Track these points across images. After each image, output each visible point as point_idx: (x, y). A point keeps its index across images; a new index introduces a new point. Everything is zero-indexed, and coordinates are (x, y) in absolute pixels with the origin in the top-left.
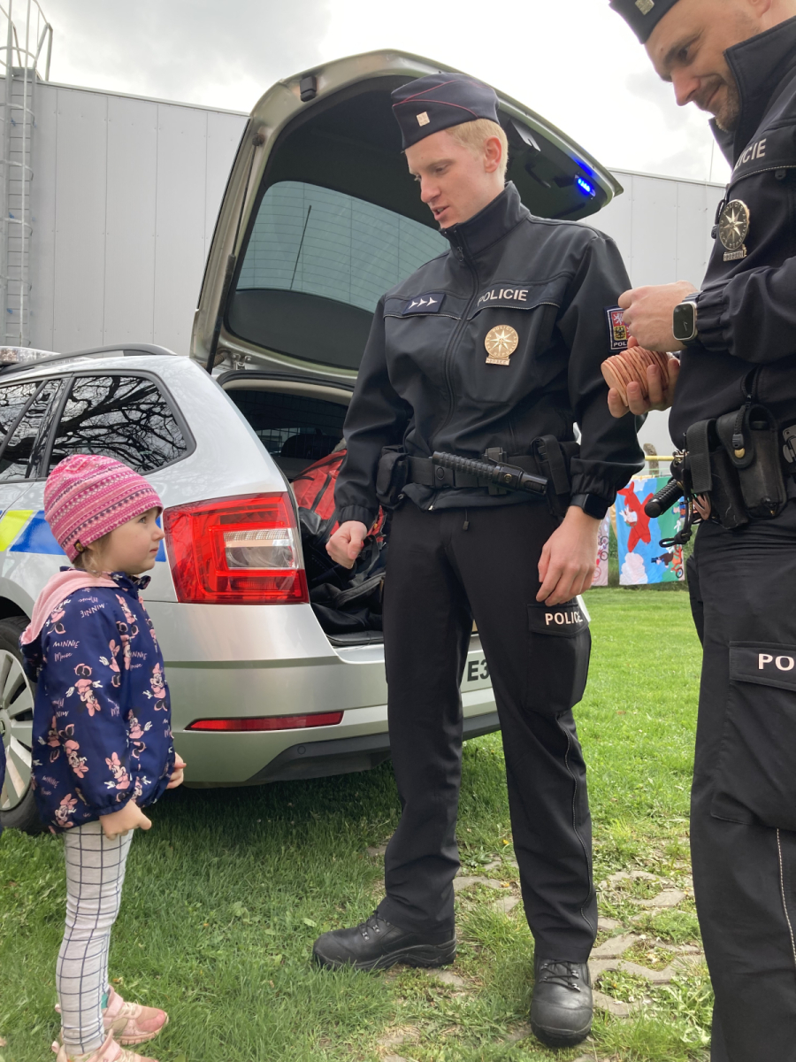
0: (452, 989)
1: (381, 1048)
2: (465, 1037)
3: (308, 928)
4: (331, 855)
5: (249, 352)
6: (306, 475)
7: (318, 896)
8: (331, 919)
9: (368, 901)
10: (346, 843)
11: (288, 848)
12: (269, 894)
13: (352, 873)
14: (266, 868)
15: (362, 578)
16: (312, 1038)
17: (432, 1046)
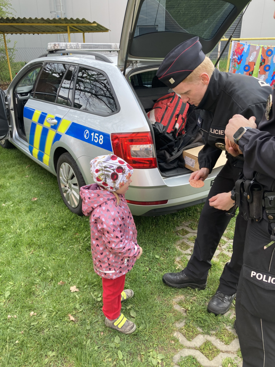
1: (174, 302)
2: (197, 301)
3: (156, 258)
4: (165, 231)
5: (139, 60)
6: (159, 106)
7: (160, 246)
8: (163, 255)
9: (174, 249)
10: (170, 226)
11: (152, 227)
12: (146, 245)
13: (170, 239)
14: (146, 235)
15: (176, 151)
16: (156, 297)
17: (188, 303)
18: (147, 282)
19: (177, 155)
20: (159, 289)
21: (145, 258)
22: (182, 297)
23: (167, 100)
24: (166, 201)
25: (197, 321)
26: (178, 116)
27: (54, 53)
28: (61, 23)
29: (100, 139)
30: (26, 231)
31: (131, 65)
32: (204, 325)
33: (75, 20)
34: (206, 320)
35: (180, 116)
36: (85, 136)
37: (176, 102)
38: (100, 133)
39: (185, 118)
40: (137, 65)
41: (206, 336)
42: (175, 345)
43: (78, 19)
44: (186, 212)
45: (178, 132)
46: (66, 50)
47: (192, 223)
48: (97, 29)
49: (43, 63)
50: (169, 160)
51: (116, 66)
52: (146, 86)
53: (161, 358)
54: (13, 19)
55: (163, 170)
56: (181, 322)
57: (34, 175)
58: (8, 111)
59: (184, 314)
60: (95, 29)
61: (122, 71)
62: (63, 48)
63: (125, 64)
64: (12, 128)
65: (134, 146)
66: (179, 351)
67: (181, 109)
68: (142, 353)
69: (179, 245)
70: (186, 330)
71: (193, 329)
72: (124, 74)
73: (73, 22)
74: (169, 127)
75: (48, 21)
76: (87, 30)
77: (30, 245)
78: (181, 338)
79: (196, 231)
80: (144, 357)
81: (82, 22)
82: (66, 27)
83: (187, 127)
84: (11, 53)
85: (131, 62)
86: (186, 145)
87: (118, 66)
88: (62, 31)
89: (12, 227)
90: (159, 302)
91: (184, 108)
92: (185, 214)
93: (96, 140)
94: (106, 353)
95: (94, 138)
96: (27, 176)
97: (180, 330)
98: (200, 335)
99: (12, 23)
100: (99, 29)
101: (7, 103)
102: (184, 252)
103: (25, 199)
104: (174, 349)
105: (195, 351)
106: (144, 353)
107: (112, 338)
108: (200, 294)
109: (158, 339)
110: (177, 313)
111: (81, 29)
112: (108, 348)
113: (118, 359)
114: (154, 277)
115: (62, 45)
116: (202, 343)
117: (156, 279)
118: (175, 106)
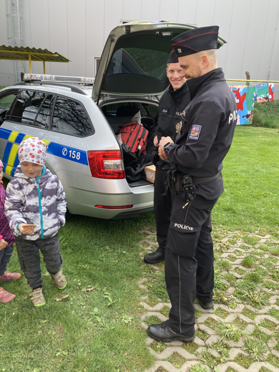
0: (156, 270)
1: (139, 283)
2: (157, 281)
3: (124, 253)
4: (130, 233)
5: (108, 94)
6: (125, 131)
7: (126, 245)
8: (129, 251)
9: (138, 247)
10: (134, 230)
11: (119, 231)
12: (115, 244)
13: (134, 239)
14: (114, 237)
15: (139, 167)
16: (125, 280)
17: (150, 283)
18: (117, 270)
19: (140, 170)
20: (127, 275)
21: (114, 254)
22: (146, 279)
23: (131, 127)
24: (132, 206)
25: (158, 294)
26: (140, 140)
28: (22, 51)
29: (78, 156)
31: (102, 97)
32: (162, 296)
33: (37, 50)
34: (164, 293)
35: (142, 140)
36: (63, 153)
37: (138, 128)
38: (77, 151)
39: (145, 142)
40: (107, 97)
41: (164, 303)
42: (141, 310)
43: (40, 49)
44: (147, 219)
45: (141, 152)
46: (42, 80)
47: (151, 228)
48: (57, 59)
49: (19, 91)
50: (134, 173)
51: (90, 97)
52: (113, 115)
53: (131, 319)
55: (129, 181)
56: (145, 295)
59: (148, 291)
60: (56, 59)
62: (38, 79)
63: (97, 97)
65: (107, 161)
66: (144, 314)
67: (142, 134)
68: (116, 317)
69: (141, 244)
70: (149, 301)
71: (154, 299)
72: (97, 104)
73: (34, 51)
74: (133, 148)
75: (10, 48)
76: (47, 59)
78: (146, 306)
79: (156, 233)
80: (118, 319)
81: (44, 52)
82: (28, 55)
83: (147, 148)
85: (103, 95)
86: (147, 162)
87: (93, 98)
88: (22, 58)
90: (127, 283)
91: (145, 134)
92: (146, 221)
93: (74, 156)
94: (88, 318)
95: (72, 155)
97: (145, 301)
98: (160, 303)
100: (61, 59)
102: (146, 249)
104: (141, 312)
105: (156, 312)
106: (117, 317)
107: (92, 309)
108: (159, 277)
109: (128, 307)
110: (142, 290)
111: (42, 58)
112: (90, 315)
113: (98, 322)
114: (122, 266)
115: (38, 76)
116: (161, 308)
117: (124, 268)
118: (137, 131)
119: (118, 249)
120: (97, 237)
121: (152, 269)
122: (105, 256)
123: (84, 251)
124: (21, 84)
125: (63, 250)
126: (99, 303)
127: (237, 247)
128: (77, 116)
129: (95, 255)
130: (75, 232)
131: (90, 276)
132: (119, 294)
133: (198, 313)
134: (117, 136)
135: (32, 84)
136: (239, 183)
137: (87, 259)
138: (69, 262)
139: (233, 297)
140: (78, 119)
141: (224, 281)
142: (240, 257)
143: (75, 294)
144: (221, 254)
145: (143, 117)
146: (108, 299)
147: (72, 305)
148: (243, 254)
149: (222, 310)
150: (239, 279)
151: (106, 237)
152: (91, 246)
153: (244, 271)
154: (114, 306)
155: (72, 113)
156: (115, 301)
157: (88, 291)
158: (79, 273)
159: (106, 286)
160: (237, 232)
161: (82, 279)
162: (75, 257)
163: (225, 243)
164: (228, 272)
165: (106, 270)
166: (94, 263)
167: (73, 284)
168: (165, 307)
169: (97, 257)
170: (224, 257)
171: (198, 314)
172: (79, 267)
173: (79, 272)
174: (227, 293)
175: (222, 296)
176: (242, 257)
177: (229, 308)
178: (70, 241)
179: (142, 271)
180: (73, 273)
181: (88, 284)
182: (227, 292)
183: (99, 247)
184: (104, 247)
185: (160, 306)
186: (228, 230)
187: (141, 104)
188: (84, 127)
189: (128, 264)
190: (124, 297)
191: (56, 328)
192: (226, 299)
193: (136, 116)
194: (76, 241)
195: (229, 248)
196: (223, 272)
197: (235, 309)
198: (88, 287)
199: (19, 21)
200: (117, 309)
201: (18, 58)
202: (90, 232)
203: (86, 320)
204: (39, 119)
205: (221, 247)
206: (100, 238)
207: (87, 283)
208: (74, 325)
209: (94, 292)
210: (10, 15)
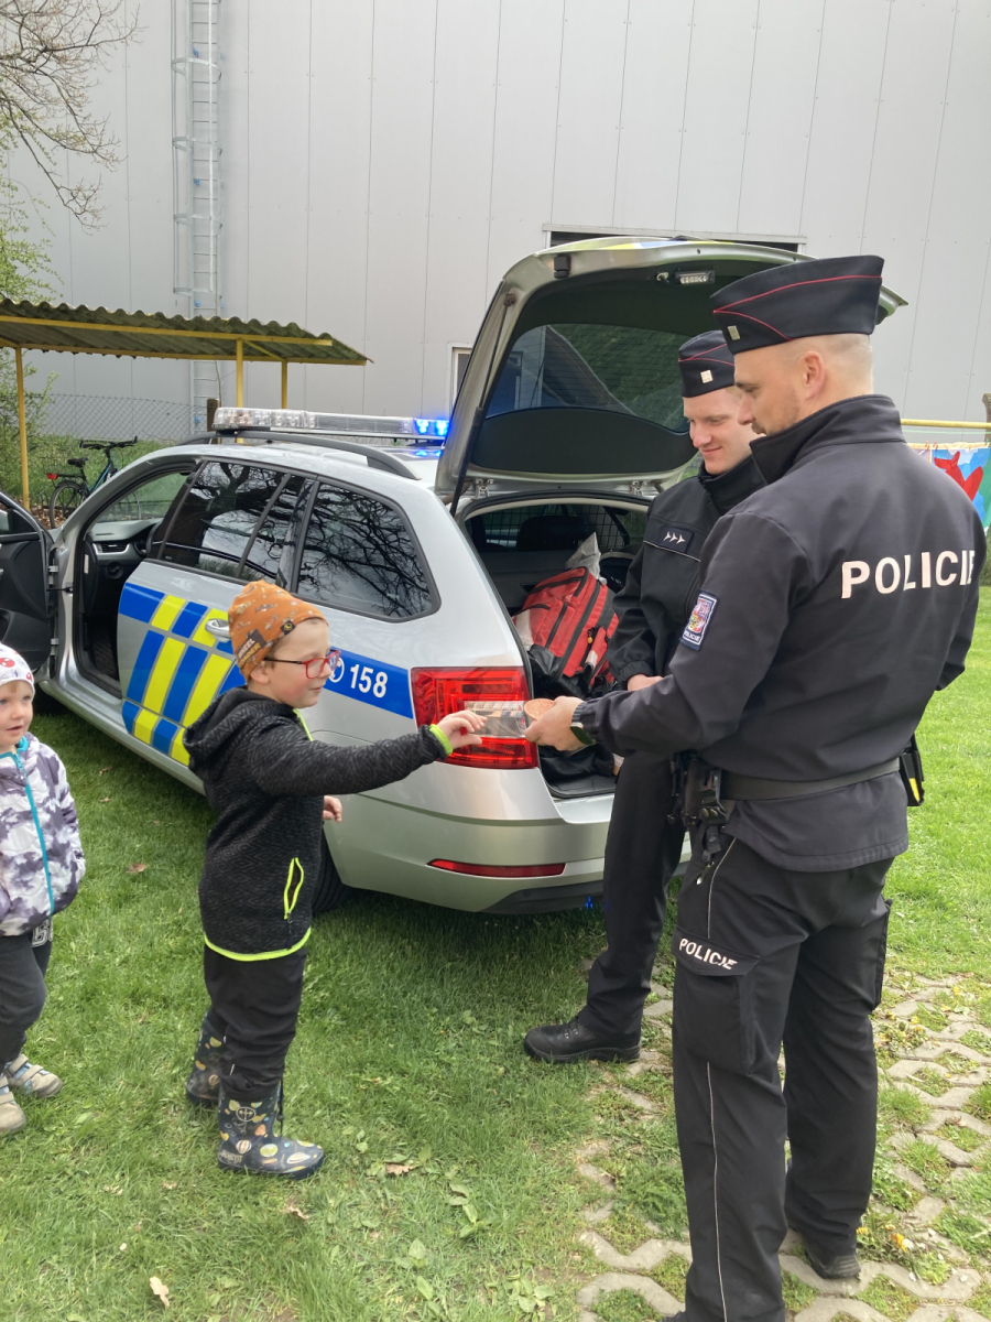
0: (641, 1111)
1: (578, 1158)
2: (646, 1156)
4: (550, 968)
5: (492, 476)
6: (542, 602)
7: (536, 1010)
10: (564, 955)
11: (511, 956)
12: (494, 1005)
14: (492, 978)
16: (526, 1143)
17: (619, 1160)
18: (499, 1104)
20: (533, 1123)
21: (492, 1042)
22: (604, 1146)
23: (564, 586)
24: (559, 868)
25: (645, 1204)
26: (594, 632)
27: (236, 436)
28: (217, 330)
29: (379, 683)
30: (118, 960)
31: (471, 488)
32: (664, 1215)
33: (265, 326)
34: (671, 1202)
35: (601, 634)
37: (590, 593)
38: (378, 667)
40: (487, 489)
41: (669, 1243)
42: (583, 1264)
43: (274, 325)
45: (595, 675)
46: (272, 429)
48: (328, 355)
49: (198, 461)
51: (430, 488)
53: (545, 1296)
54: (63, 308)
55: (552, 778)
56: (600, 1207)
57: (126, 798)
58: (55, 593)
59: (610, 1189)
60: (324, 355)
61: (446, 503)
62: (262, 424)
63: (453, 487)
64: (60, 647)
65: (476, 703)
66: (594, 1279)
67: (603, 612)
68: (488, 1285)
70: (612, 1229)
71: (633, 1224)
72: (453, 511)
73: (255, 329)
74: (570, 661)
75: (178, 323)
76: (295, 356)
77: (136, 998)
78: (600, 1248)
80: (495, 1293)
82: (235, 342)
84: (34, 410)
85: (472, 480)
87: (438, 490)
89: (73, 945)
90: (534, 1156)
94: (388, 1281)
95: (359, 681)
96: (107, 799)
97: (597, 1228)
98: (652, 1240)
99: (53, 319)
100: (339, 354)
101: (53, 569)
103: (107, 867)
104: (580, 1273)
105: (639, 1277)
106: (494, 1283)
107: (403, 1246)
108: (652, 1137)
109: (536, 1248)
110: (588, 1185)
111: (280, 351)
112: (393, 1269)
113: (421, 1297)
114: (520, 1090)
115: (261, 414)
116: (659, 1260)
117: (525, 1096)
118: (585, 603)
119: (507, 1024)
120: (433, 976)
121: (626, 1107)
122: (460, 1046)
123: (384, 1023)
124: (205, 441)
125: (313, 1018)
126: (429, 1224)
127: (950, 1040)
128: (383, 547)
129: (422, 1042)
130: (357, 953)
131: (401, 1118)
132: (504, 1195)
133: (799, 1294)
134: (515, 621)
135: (241, 440)
136: (962, 794)
137: (396, 1053)
138: (332, 1061)
139: (936, 1238)
140: (387, 559)
141: (899, 1170)
142: (964, 1080)
143: (346, 1186)
144: (891, 1065)
145: (608, 555)
146: (462, 1211)
147: (333, 1225)
148: (973, 1068)
149: (893, 1288)
150: (958, 1170)
151: (464, 978)
152: (411, 1007)
153: (978, 1136)
154: (485, 1240)
155: (369, 539)
156: (488, 1222)
157: (392, 1175)
158: (362, 1105)
159: (456, 1159)
160: (951, 981)
161: (372, 1129)
162: (354, 1046)
163: (905, 1022)
164: (916, 1136)
165: (461, 1100)
166: (420, 1072)
167: (342, 1145)
168: (672, 1260)
169: (429, 1049)
170: (901, 1075)
171: (800, 1299)
172: (363, 1083)
173: (364, 1103)
174: (913, 1222)
175: (891, 1230)
176: (973, 1079)
177: (922, 1281)
178: (337, 984)
179: (590, 1111)
180: (341, 1105)
181: (394, 1148)
182: (913, 1218)
183: (439, 1012)
184: (455, 1016)
185: (653, 1252)
186: (919, 974)
187: (604, 511)
188: (404, 583)
189: (540, 1082)
190: (521, 1209)
191: (269, 1309)
192: (907, 1244)
193: (582, 550)
194: (358, 988)
195: (921, 1043)
196: (897, 1134)
197: (945, 1285)
198: (394, 1160)
199: (212, 234)
200: (494, 1251)
201: (201, 354)
202: (410, 955)
203: (379, 1288)
204: (257, 555)
205: (887, 1036)
206: (442, 980)
207: (390, 1145)
208: (334, 1304)
209: (414, 1179)
210: (184, 216)
